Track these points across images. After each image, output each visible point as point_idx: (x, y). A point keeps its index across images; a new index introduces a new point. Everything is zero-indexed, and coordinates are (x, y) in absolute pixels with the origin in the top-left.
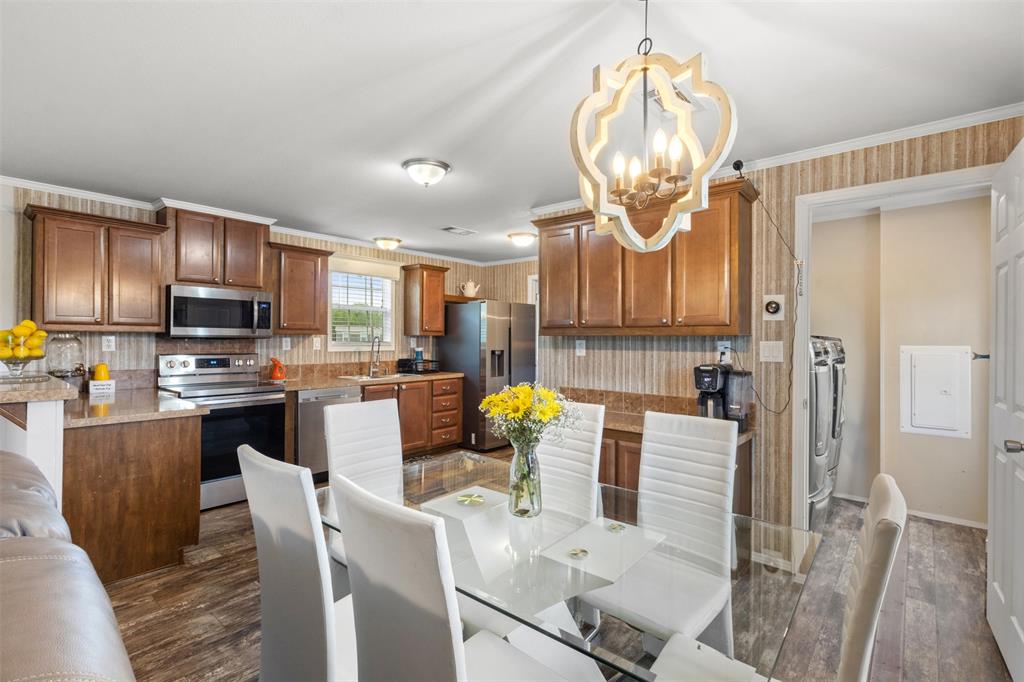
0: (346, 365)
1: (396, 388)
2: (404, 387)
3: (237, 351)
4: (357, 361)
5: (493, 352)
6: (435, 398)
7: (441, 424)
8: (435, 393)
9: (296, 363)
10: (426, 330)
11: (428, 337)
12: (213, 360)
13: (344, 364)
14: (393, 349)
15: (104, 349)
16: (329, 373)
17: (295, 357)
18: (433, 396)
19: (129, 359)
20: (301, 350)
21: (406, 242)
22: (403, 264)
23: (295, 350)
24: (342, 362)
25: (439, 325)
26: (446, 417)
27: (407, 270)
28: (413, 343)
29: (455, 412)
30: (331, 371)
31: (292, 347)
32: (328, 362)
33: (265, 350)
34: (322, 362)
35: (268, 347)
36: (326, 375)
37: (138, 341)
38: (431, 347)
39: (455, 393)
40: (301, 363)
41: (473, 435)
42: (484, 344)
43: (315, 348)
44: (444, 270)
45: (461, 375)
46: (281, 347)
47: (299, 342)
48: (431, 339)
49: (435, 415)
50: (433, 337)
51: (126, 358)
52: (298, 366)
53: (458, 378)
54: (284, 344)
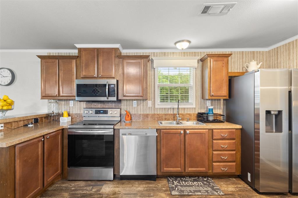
0: (166, 115)
1: (182, 132)
2: (188, 132)
3: (114, 107)
4: (172, 113)
5: (268, 112)
6: (214, 141)
7: (220, 160)
8: (214, 138)
9: (139, 113)
10: (212, 96)
11: (220, 100)
12: (102, 111)
13: (164, 114)
14: (195, 107)
15: (70, 106)
16: (156, 119)
17: (139, 110)
18: (213, 139)
19: (77, 110)
20: (142, 106)
21: (195, 42)
22: (199, 58)
23: (139, 107)
24: (163, 113)
25: (225, 92)
26: (224, 155)
27: (202, 60)
28: (208, 103)
29: (234, 152)
30: (157, 118)
31: (138, 105)
32: (156, 113)
33: (125, 107)
34: (153, 113)
35: (127, 106)
36: (155, 119)
37: (80, 103)
38: (222, 106)
39: (234, 139)
40: (142, 113)
41: (249, 175)
42: (258, 104)
43: (148, 106)
44: (227, 56)
45: (239, 127)
46: (132, 105)
47: (141, 104)
48: (222, 101)
49: (215, 152)
50: (224, 100)
51: (77, 109)
52: (141, 114)
53: (236, 129)
54: (134, 104)
